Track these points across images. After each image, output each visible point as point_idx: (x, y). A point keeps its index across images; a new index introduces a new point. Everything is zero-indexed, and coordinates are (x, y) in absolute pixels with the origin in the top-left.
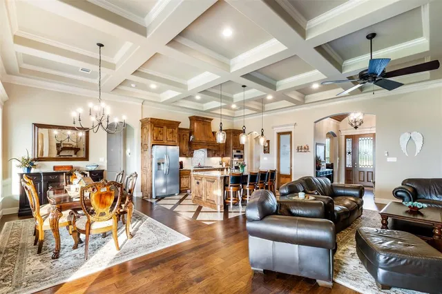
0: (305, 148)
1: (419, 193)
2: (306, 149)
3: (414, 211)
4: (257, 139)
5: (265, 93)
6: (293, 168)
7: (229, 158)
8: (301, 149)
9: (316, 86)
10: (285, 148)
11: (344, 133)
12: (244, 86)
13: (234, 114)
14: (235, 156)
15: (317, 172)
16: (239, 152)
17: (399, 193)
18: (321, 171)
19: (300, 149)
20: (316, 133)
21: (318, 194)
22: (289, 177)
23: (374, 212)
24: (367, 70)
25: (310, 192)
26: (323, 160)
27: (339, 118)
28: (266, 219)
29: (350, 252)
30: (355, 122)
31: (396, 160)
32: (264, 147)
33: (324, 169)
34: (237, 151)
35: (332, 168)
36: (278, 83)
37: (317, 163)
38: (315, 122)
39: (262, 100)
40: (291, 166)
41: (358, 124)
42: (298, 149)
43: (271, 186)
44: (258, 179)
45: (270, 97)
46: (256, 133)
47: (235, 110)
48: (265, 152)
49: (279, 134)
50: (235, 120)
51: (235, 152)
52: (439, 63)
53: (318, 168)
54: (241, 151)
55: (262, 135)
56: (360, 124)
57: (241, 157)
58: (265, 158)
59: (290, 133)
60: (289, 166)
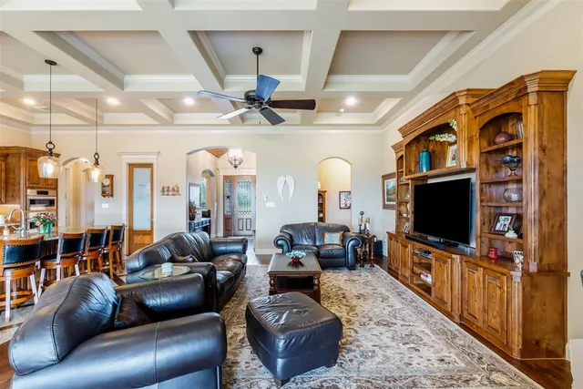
0: (174, 190)
1: (294, 239)
2: (176, 191)
3: (296, 262)
4: (87, 171)
5: (101, 90)
6: (155, 220)
7: (17, 206)
8: (168, 191)
9: (189, 101)
10: (142, 189)
11: (222, 173)
12: (51, 63)
13: (32, 118)
14: (33, 202)
15: (190, 223)
16: (46, 193)
17: (280, 242)
18: (196, 221)
19: (165, 191)
20: (189, 170)
21: (194, 261)
22: (150, 233)
23: (256, 267)
24: (254, 91)
25: (181, 258)
26: (198, 206)
27: (218, 153)
28: (77, 353)
29: (239, 338)
30: (235, 160)
31: (273, 205)
32: (103, 186)
33: (199, 219)
34: (39, 193)
35: (209, 216)
36: (127, 78)
37: (190, 211)
38: (189, 154)
39: (94, 101)
40: (152, 217)
41: (237, 162)
42: (163, 191)
43: (114, 253)
44: (85, 245)
45: (113, 101)
46: (86, 161)
47: (33, 110)
48: (104, 194)
49: (132, 166)
50: (35, 132)
51: (32, 194)
52: (315, 104)
53: (192, 218)
54: (50, 192)
55: (97, 163)
56: (240, 163)
57: (51, 203)
58: (105, 206)
59: (150, 166)
60: (149, 217)
